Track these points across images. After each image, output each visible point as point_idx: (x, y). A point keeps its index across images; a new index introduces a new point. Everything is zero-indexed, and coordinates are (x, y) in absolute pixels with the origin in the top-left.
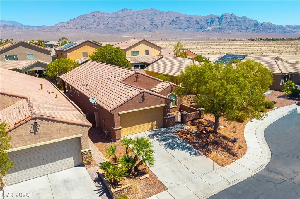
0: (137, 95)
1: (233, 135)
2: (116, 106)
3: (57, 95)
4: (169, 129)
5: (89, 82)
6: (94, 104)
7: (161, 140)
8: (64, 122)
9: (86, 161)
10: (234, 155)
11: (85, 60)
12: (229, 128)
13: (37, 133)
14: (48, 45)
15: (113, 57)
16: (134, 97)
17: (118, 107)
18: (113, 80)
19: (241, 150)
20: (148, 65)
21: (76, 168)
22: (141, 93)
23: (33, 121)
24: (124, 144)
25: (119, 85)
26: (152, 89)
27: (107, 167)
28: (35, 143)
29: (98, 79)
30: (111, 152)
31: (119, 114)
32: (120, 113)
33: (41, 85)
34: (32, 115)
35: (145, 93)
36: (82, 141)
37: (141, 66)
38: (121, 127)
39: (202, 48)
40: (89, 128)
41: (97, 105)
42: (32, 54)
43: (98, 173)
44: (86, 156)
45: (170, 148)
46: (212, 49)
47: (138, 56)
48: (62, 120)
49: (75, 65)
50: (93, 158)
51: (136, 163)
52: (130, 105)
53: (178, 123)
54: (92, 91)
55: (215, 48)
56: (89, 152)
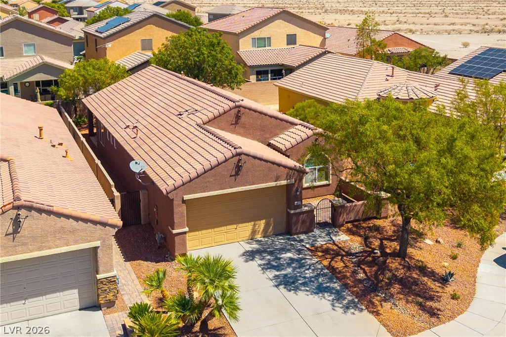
0: (226, 160)
1: (446, 264)
2: (179, 182)
3: (67, 153)
4: (295, 240)
5: (140, 119)
6: (139, 173)
7: (268, 267)
8: (68, 217)
9: (105, 299)
10: (433, 313)
11: (143, 59)
12: (447, 246)
13: (17, 235)
14: (72, 8)
15: (204, 57)
16: (219, 164)
17: (184, 184)
18: (187, 120)
19: (455, 302)
20: (290, 70)
21: (82, 311)
22: (233, 156)
23: (15, 212)
24: (183, 267)
25: (197, 133)
26: (272, 142)
27: (140, 315)
28: (13, 255)
29: (159, 114)
30: (154, 284)
31: (185, 199)
32: (186, 197)
33: (41, 129)
34: (15, 201)
35: (243, 156)
36: (101, 256)
37: (272, 72)
38: (187, 229)
39: (457, 14)
40: (116, 229)
41: (144, 176)
42: (34, 45)
43: (124, 326)
44: (106, 287)
45: (285, 288)
46: (487, 16)
47: (267, 48)
48: (65, 211)
49: (119, 75)
50: (122, 293)
51: (206, 313)
52: (209, 181)
53: (323, 225)
54: (140, 142)
55: (494, 13)
56: (112, 281)
